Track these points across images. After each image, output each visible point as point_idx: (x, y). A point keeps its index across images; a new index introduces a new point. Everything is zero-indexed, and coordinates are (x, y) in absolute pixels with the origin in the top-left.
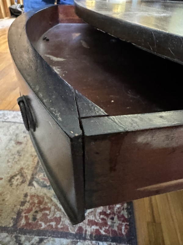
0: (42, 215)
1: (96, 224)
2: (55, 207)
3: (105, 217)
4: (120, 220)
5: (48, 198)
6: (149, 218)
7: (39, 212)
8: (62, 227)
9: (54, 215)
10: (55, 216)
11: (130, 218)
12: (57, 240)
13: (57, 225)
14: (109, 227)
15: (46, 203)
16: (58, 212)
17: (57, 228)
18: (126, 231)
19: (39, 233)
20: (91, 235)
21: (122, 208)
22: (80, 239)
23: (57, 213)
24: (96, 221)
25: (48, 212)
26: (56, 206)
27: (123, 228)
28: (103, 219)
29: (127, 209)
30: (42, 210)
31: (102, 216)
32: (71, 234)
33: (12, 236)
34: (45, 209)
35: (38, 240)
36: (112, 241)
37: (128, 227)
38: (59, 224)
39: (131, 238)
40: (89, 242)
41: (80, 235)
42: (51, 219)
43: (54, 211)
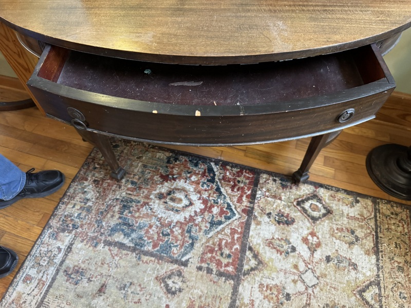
0: (226, 248)
1: (241, 196)
3: (237, 187)
4: (241, 176)
5: (208, 241)
6: (242, 154)
7: (223, 251)
8: (240, 228)
9: (228, 235)
10: (229, 234)
11: (240, 167)
12: (251, 233)
13: (238, 233)
14: (246, 186)
15: (214, 244)
16: (226, 230)
17: (241, 233)
18: (250, 174)
19: (243, 251)
20: (251, 203)
21: (231, 171)
22: (252, 213)
24: (239, 196)
25: (224, 242)
26: (218, 233)
27: (247, 175)
28: (238, 190)
29: (232, 167)
30: (220, 249)
31: (235, 190)
32: (248, 220)
33: (243, 280)
34: (220, 245)
35: (249, 252)
36: (257, 186)
37: (248, 171)
38: (237, 230)
39: (256, 172)
40: (256, 205)
41: (249, 212)
42: (232, 238)
43: (224, 235)
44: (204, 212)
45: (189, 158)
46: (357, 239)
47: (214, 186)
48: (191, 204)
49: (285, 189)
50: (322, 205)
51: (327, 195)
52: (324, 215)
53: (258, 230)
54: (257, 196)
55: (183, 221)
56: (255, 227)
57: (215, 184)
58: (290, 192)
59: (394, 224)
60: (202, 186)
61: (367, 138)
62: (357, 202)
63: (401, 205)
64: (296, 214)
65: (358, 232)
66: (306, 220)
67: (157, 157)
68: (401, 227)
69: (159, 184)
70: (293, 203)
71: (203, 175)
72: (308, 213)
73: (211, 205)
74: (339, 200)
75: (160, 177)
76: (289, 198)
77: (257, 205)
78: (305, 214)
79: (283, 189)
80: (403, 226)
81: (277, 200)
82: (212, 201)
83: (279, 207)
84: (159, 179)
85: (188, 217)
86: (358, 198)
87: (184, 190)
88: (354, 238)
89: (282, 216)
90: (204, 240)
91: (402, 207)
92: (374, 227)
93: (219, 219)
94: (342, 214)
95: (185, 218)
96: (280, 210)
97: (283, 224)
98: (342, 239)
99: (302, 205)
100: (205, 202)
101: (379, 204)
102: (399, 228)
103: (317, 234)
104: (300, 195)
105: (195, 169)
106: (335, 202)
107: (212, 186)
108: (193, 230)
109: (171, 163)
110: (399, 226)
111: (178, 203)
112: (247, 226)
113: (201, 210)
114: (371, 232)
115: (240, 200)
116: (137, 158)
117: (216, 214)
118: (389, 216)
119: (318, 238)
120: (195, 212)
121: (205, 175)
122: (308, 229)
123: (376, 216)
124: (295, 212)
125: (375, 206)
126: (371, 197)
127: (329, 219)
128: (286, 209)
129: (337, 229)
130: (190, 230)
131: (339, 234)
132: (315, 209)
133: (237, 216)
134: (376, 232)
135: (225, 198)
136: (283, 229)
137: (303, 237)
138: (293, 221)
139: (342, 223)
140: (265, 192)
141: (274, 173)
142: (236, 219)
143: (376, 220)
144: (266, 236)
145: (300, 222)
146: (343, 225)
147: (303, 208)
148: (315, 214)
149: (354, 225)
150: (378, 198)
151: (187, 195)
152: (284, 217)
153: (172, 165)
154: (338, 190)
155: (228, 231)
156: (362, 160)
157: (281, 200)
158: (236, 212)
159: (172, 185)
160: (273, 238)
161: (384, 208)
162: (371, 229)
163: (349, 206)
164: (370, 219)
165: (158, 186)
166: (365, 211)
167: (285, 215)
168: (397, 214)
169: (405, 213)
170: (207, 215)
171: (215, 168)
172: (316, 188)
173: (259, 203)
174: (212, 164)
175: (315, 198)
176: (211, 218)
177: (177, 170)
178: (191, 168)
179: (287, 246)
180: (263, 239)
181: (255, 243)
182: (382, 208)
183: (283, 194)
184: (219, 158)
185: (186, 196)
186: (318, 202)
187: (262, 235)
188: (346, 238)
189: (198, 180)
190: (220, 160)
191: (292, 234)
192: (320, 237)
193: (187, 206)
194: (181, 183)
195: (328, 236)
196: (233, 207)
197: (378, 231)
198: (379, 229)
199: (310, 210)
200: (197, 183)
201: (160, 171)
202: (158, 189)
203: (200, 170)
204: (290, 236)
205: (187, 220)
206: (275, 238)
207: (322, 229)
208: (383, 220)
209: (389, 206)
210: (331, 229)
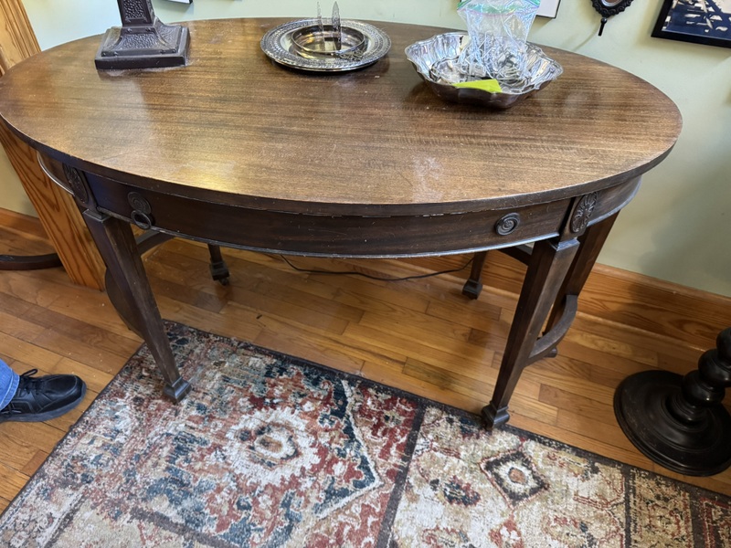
0: (349, 541)
1: (389, 446)
2: (340, 512)
3: (383, 429)
4: (392, 408)
5: (318, 525)
6: (398, 368)
8: (379, 505)
9: (356, 517)
10: (357, 515)
11: (393, 392)
12: (398, 516)
13: (374, 514)
14: (398, 427)
15: (328, 532)
16: (353, 508)
17: (380, 514)
18: (408, 405)
20: (404, 459)
21: (375, 398)
22: (405, 478)
23: (354, 511)
24: (384, 444)
25: (347, 529)
27: (403, 407)
28: (384, 434)
29: (378, 391)
30: (339, 541)
31: (379, 434)
32: (395, 492)
34: (339, 534)
36: (418, 430)
37: (404, 400)
38: (374, 509)
39: (419, 404)
40: (413, 464)
41: (399, 476)
42: (363, 523)
43: (349, 515)
44: (318, 471)
45: (305, 370)
46: (591, 541)
47: (342, 423)
48: (297, 454)
49: (466, 439)
50: (530, 472)
51: (541, 454)
52: (534, 491)
53: (412, 510)
54: (417, 447)
55: (278, 485)
56: (406, 504)
57: (344, 419)
58: (476, 444)
59: (661, 517)
60: (322, 422)
61: (618, 357)
62: (595, 470)
63: (675, 482)
64: (482, 486)
65: (593, 527)
66: (500, 497)
67: (250, 364)
68: (673, 525)
69: (245, 414)
70: (479, 464)
71: (326, 402)
72: (505, 485)
73: (333, 457)
74: (561, 466)
75: (249, 400)
76: (472, 455)
77: (415, 464)
78: (498, 487)
79: (464, 437)
80: (678, 523)
81: (451, 458)
82: (336, 451)
83: (454, 470)
84: (247, 403)
85: (287, 477)
86: (597, 464)
87: (287, 427)
88: (586, 540)
89: (458, 487)
90: (311, 524)
91: (676, 486)
92: (623, 520)
93: (344, 485)
94: (566, 491)
95: (283, 479)
96: (455, 477)
97: (458, 503)
98: (563, 539)
99: (495, 470)
100: (322, 451)
101: (634, 479)
102: (669, 526)
103: (519, 526)
104: (493, 451)
105: (312, 390)
106: (555, 469)
107: (339, 423)
108: (295, 502)
109: (272, 377)
110: (670, 523)
111: (273, 451)
112: (393, 502)
113: (313, 466)
114: (618, 529)
115: (385, 453)
116: (215, 364)
117: (340, 477)
118: (652, 502)
119: (519, 534)
120: (303, 469)
121: (328, 403)
122: (502, 516)
123: (627, 500)
124: (482, 481)
125: (627, 481)
126: (619, 463)
127: (541, 499)
128: (466, 475)
129: (555, 520)
130: (289, 501)
131: (559, 529)
132: (518, 478)
133: (377, 482)
134: (628, 531)
135: (359, 446)
136: (457, 513)
137: (492, 530)
138: (476, 498)
139: (566, 509)
140: (432, 441)
141: (450, 406)
142: (374, 489)
143: (628, 508)
144: (426, 524)
145: (489, 501)
146: (567, 513)
147: (497, 476)
148: (518, 488)
149: (586, 514)
150: (633, 467)
151: (291, 437)
152: (462, 489)
153: (273, 381)
154: (561, 447)
155: (356, 509)
156: (607, 396)
157: (459, 458)
158: (375, 475)
159: (268, 417)
160: (438, 528)
161: (644, 486)
162: (618, 525)
163: (579, 477)
164: (617, 505)
165: (244, 416)
166: (608, 490)
167: (463, 486)
168: (666, 500)
169: (682, 498)
170: (323, 478)
171: (348, 391)
172: (522, 440)
173: (418, 460)
174: (344, 383)
175: (519, 459)
176: (329, 482)
177: (281, 390)
178: (306, 387)
179: (462, 544)
180: (419, 529)
181: (403, 536)
182: (640, 486)
183: (463, 447)
184: (358, 373)
185: (290, 439)
186: (523, 465)
187: (417, 521)
188: (571, 539)
189: (316, 410)
190: (359, 377)
191: (473, 522)
192: (523, 532)
193: (289, 457)
194: (283, 414)
195: (537, 531)
196: (371, 465)
197: (632, 529)
198: (633, 525)
199: (508, 480)
200: (313, 416)
201: (251, 390)
202: (242, 422)
203: (320, 392)
204: (469, 526)
205: (286, 483)
206: (441, 528)
207: (528, 517)
208: (640, 508)
209: (652, 483)
210: (544, 518)
